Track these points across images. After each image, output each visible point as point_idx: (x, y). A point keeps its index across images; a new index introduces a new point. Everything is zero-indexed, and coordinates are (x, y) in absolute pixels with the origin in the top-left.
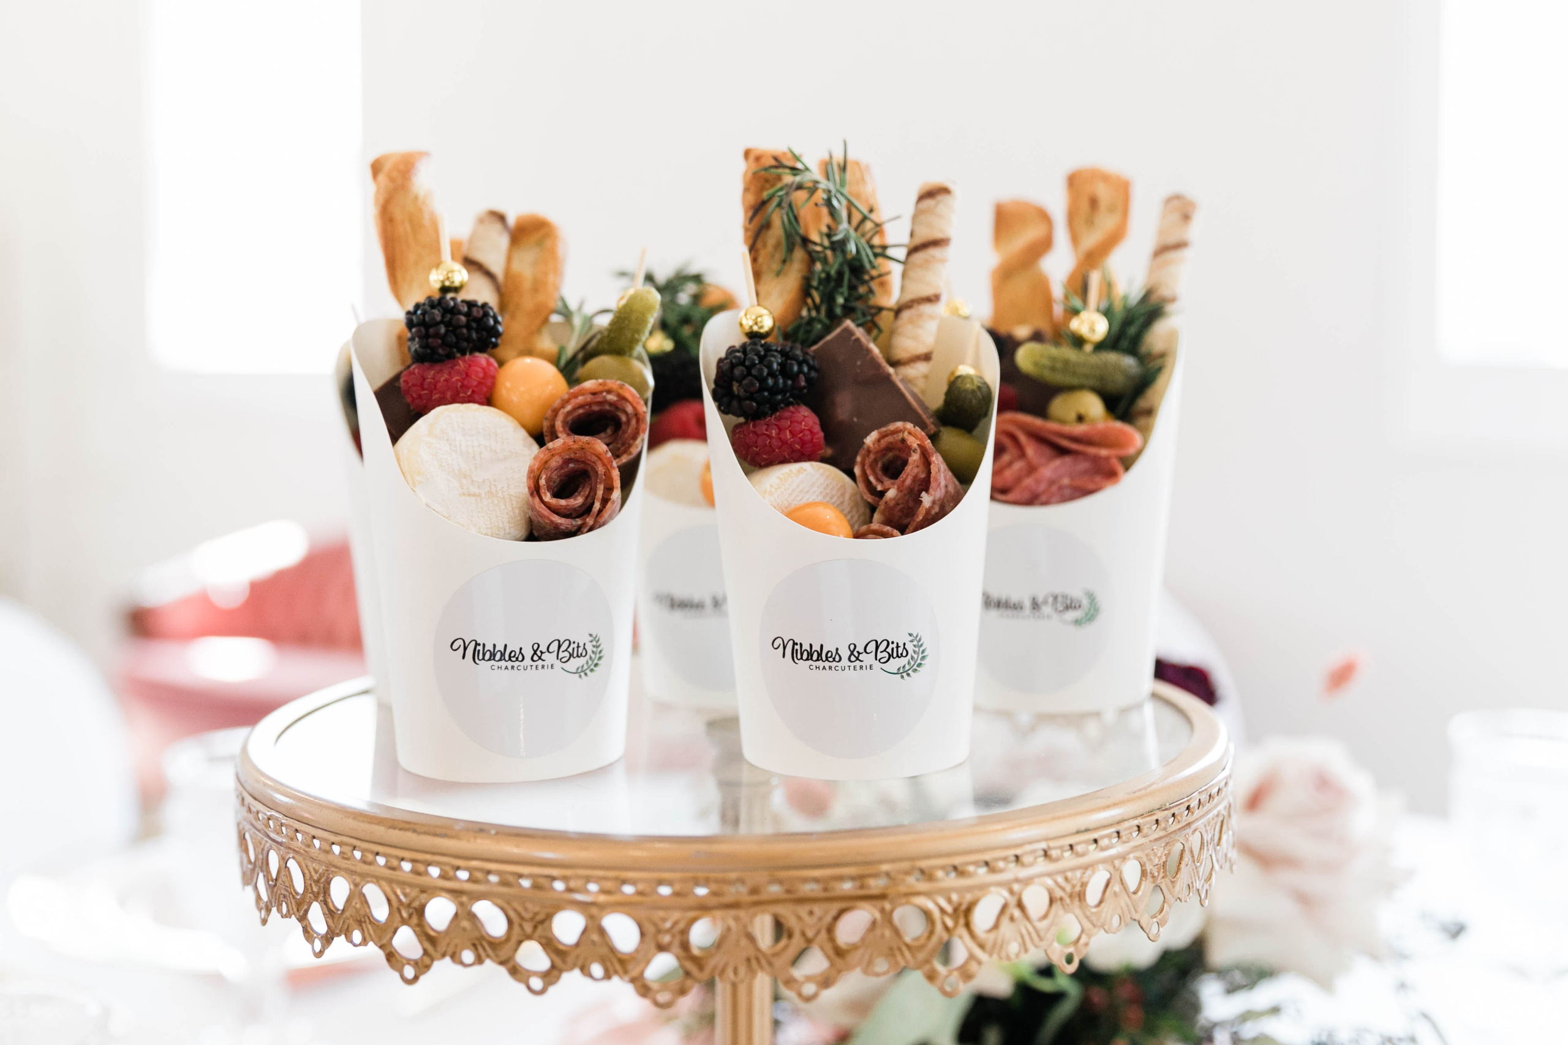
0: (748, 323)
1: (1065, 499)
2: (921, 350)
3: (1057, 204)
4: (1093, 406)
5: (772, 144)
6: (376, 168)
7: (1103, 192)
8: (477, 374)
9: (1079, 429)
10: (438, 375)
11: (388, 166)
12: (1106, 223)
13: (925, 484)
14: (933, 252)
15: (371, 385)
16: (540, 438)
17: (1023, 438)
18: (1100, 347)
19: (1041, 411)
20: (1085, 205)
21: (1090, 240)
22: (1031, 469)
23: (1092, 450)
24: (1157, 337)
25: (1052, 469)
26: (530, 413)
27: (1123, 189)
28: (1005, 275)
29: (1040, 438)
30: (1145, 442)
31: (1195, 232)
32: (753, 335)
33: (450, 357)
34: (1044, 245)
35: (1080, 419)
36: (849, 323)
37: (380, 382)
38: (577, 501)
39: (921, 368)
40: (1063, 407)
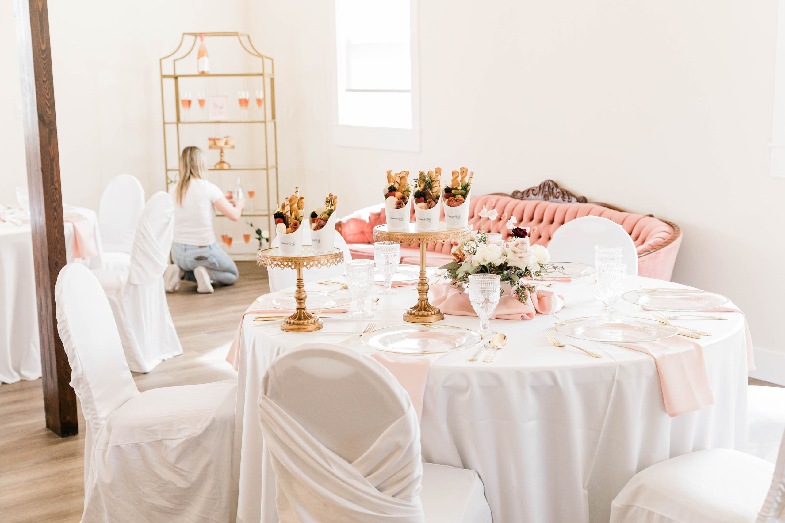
0: (417, 189)
1: (457, 206)
2: (435, 191)
3: (459, 172)
4: (460, 196)
5: (422, 170)
6: (387, 172)
7: (464, 170)
8: (393, 193)
9: (458, 199)
10: (391, 194)
11: (388, 172)
12: (465, 174)
13: (432, 205)
14: (437, 182)
15: (384, 194)
16: (398, 199)
17: (452, 200)
18: (461, 190)
19: (455, 197)
20: (462, 172)
21: (463, 176)
22: (453, 203)
23: (459, 201)
24: (468, 188)
25: (456, 203)
26: (398, 198)
27: (467, 170)
28: (453, 180)
29: (454, 200)
30: (465, 200)
31: (473, 176)
32: (418, 191)
33: (391, 192)
34: (458, 176)
35: (458, 198)
36: (428, 189)
37: (385, 194)
38: (400, 206)
39: (435, 193)
40: (457, 196)
